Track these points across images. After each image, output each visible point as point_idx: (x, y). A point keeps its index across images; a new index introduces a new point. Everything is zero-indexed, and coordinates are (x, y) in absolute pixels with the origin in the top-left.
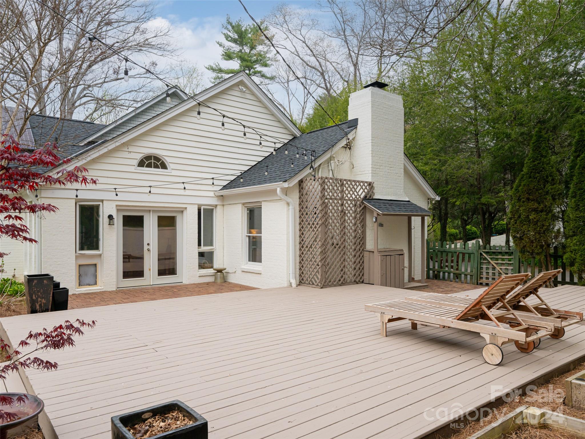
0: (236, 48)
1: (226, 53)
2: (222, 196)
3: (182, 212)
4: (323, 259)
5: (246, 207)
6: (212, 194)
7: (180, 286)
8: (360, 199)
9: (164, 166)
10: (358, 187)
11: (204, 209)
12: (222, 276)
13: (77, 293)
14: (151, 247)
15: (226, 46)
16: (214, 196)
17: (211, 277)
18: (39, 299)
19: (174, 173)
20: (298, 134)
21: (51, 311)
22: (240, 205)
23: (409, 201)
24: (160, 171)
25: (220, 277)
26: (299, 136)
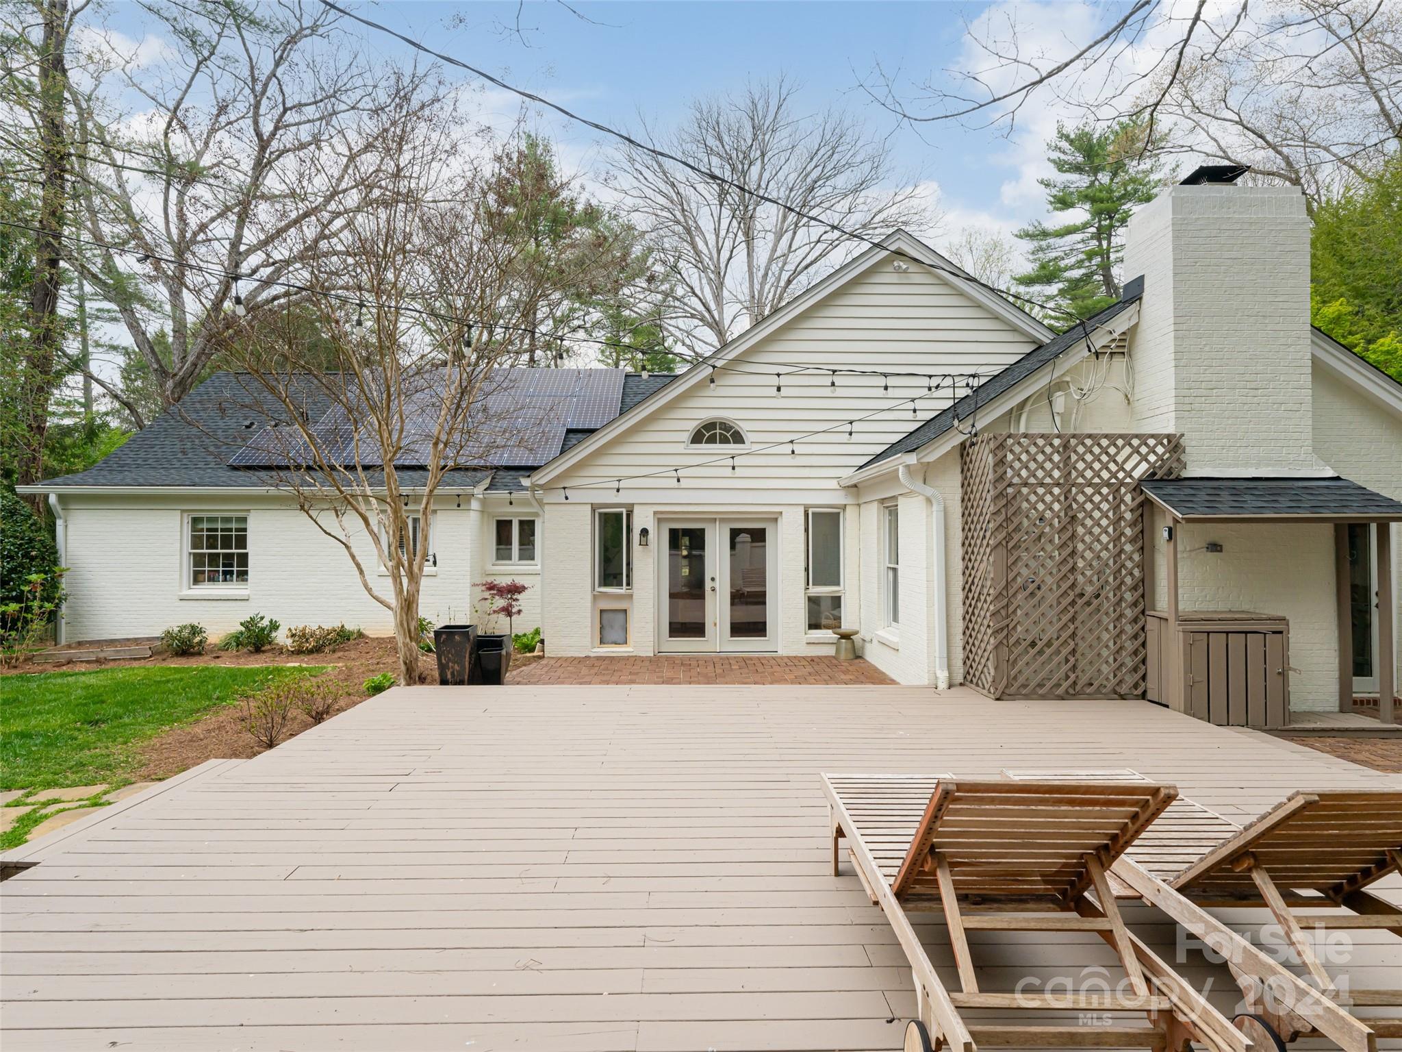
0: (1080, 181)
1: (1054, 197)
2: (855, 486)
3: (776, 520)
4: (1002, 629)
5: (887, 507)
6: (833, 484)
7: (774, 658)
8: (1128, 480)
9: (738, 438)
10: (1119, 450)
11: (813, 513)
12: (849, 646)
13: (592, 655)
14: (717, 585)
15: (1058, 185)
16: (838, 487)
17: (830, 646)
18: (450, 664)
19: (755, 447)
20: (1045, 337)
21: (469, 684)
22: (875, 505)
23: (1338, 478)
24: (731, 448)
25: (846, 649)
26: (1048, 341)
